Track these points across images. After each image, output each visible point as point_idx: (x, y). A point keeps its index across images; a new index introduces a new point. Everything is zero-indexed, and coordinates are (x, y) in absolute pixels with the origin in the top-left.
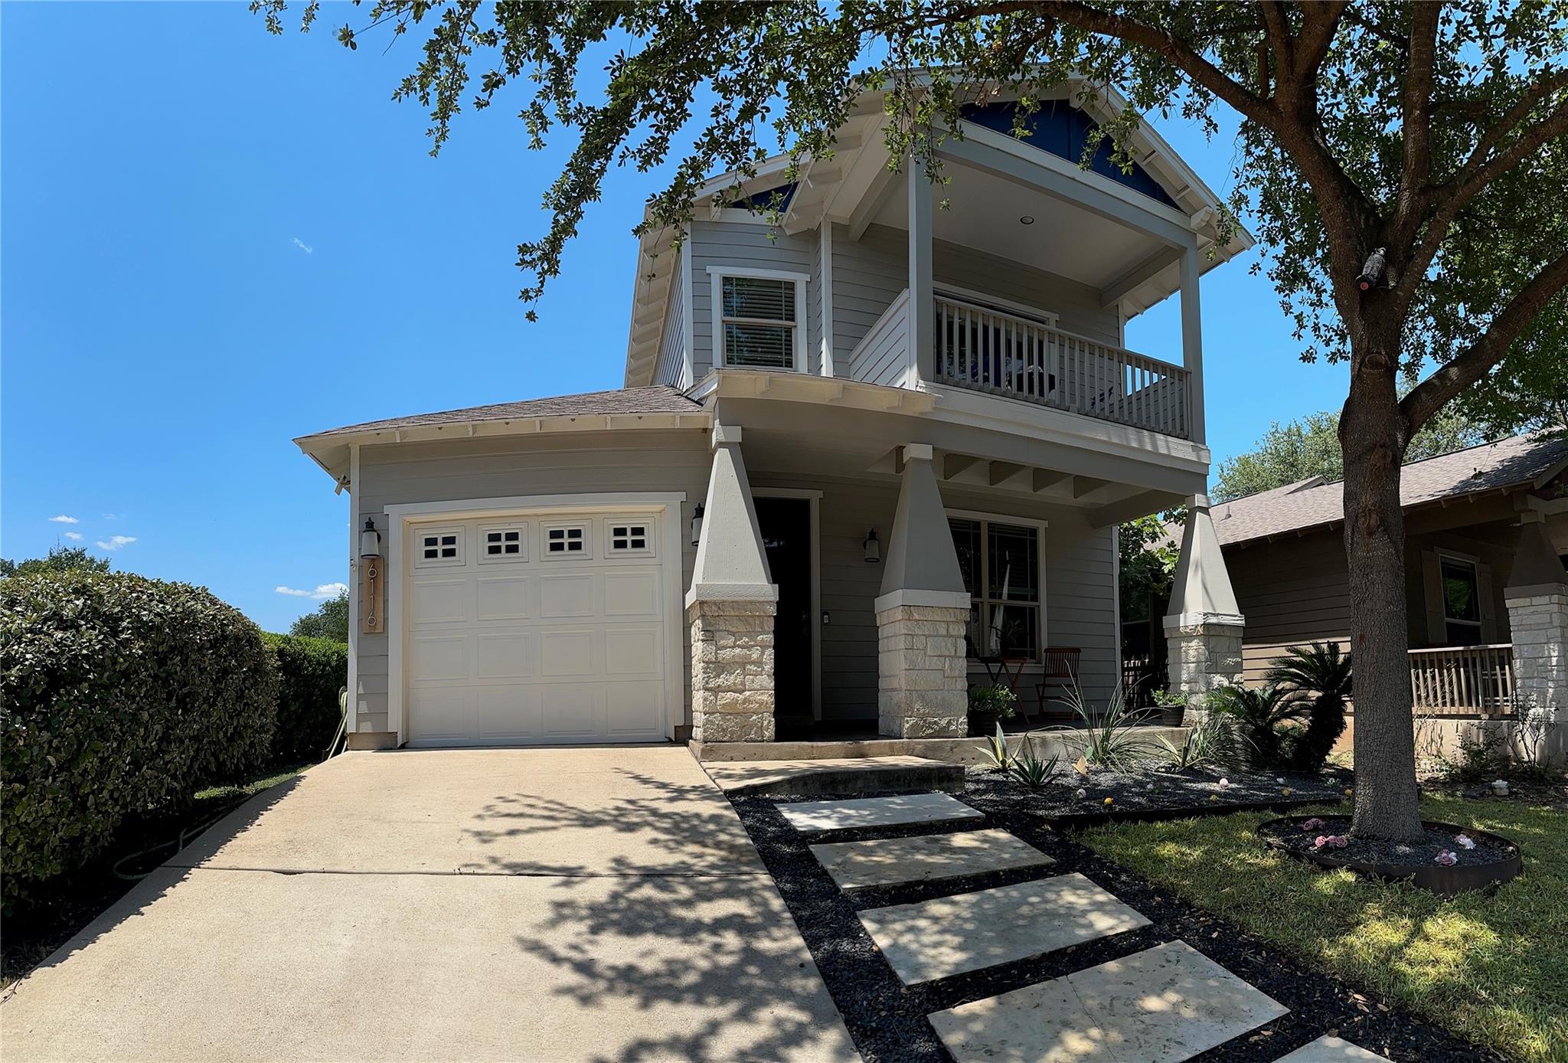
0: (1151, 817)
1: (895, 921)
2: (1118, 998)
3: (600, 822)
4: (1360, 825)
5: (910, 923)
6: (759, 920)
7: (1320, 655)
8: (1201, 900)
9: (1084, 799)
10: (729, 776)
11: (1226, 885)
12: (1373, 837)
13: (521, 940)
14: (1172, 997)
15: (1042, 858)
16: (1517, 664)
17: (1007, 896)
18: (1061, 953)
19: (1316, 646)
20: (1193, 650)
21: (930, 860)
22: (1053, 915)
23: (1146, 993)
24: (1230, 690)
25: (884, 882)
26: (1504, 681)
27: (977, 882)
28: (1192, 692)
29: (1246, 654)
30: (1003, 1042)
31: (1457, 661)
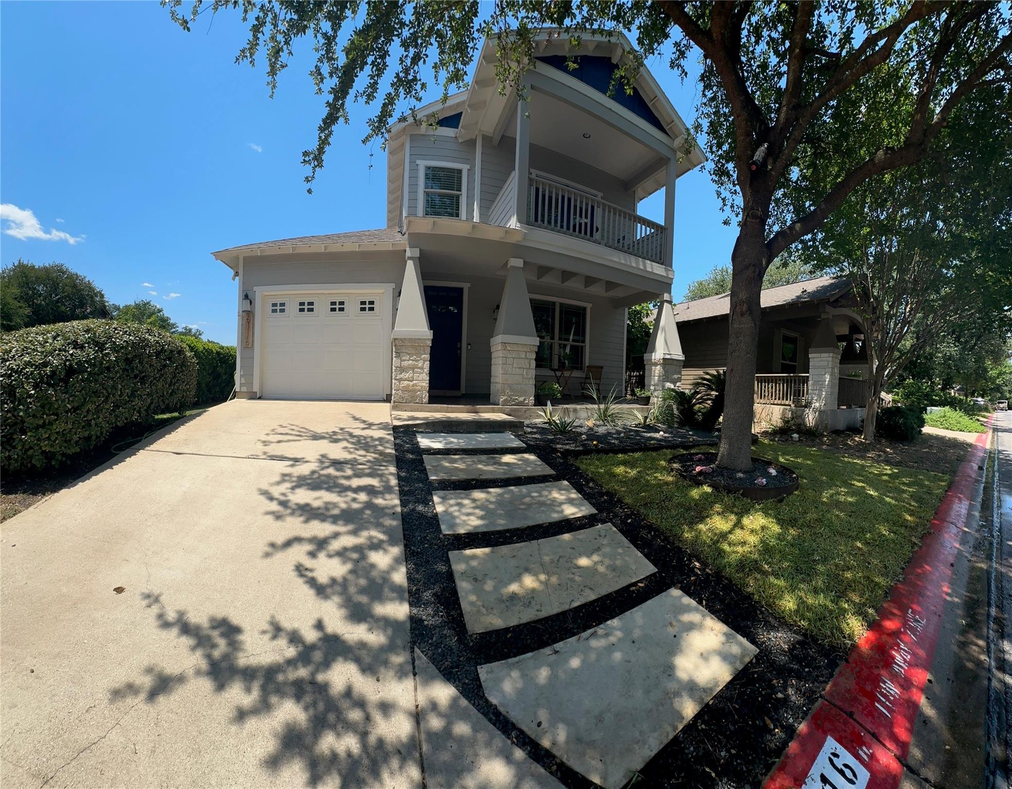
0: (616, 451)
1: (451, 498)
2: (564, 557)
3: (323, 438)
4: (720, 461)
5: (459, 501)
6: (381, 489)
7: (719, 374)
8: (628, 500)
9: (585, 440)
10: (399, 419)
11: (644, 491)
12: (726, 468)
13: (260, 490)
14: (596, 558)
15: (549, 471)
16: (810, 383)
17: (520, 491)
18: (539, 526)
19: (718, 372)
20: (657, 370)
21: (485, 468)
22: (543, 504)
23: (580, 555)
24: (673, 390)
25: (454, 478)
26: (803, 391)
27: (504, 483)
28: (655, 390)
29: (683, 373)
30: (486, 575)
31: (784, 380)
